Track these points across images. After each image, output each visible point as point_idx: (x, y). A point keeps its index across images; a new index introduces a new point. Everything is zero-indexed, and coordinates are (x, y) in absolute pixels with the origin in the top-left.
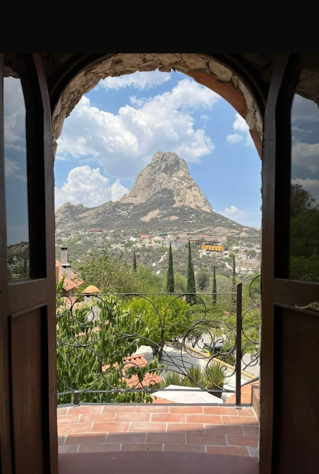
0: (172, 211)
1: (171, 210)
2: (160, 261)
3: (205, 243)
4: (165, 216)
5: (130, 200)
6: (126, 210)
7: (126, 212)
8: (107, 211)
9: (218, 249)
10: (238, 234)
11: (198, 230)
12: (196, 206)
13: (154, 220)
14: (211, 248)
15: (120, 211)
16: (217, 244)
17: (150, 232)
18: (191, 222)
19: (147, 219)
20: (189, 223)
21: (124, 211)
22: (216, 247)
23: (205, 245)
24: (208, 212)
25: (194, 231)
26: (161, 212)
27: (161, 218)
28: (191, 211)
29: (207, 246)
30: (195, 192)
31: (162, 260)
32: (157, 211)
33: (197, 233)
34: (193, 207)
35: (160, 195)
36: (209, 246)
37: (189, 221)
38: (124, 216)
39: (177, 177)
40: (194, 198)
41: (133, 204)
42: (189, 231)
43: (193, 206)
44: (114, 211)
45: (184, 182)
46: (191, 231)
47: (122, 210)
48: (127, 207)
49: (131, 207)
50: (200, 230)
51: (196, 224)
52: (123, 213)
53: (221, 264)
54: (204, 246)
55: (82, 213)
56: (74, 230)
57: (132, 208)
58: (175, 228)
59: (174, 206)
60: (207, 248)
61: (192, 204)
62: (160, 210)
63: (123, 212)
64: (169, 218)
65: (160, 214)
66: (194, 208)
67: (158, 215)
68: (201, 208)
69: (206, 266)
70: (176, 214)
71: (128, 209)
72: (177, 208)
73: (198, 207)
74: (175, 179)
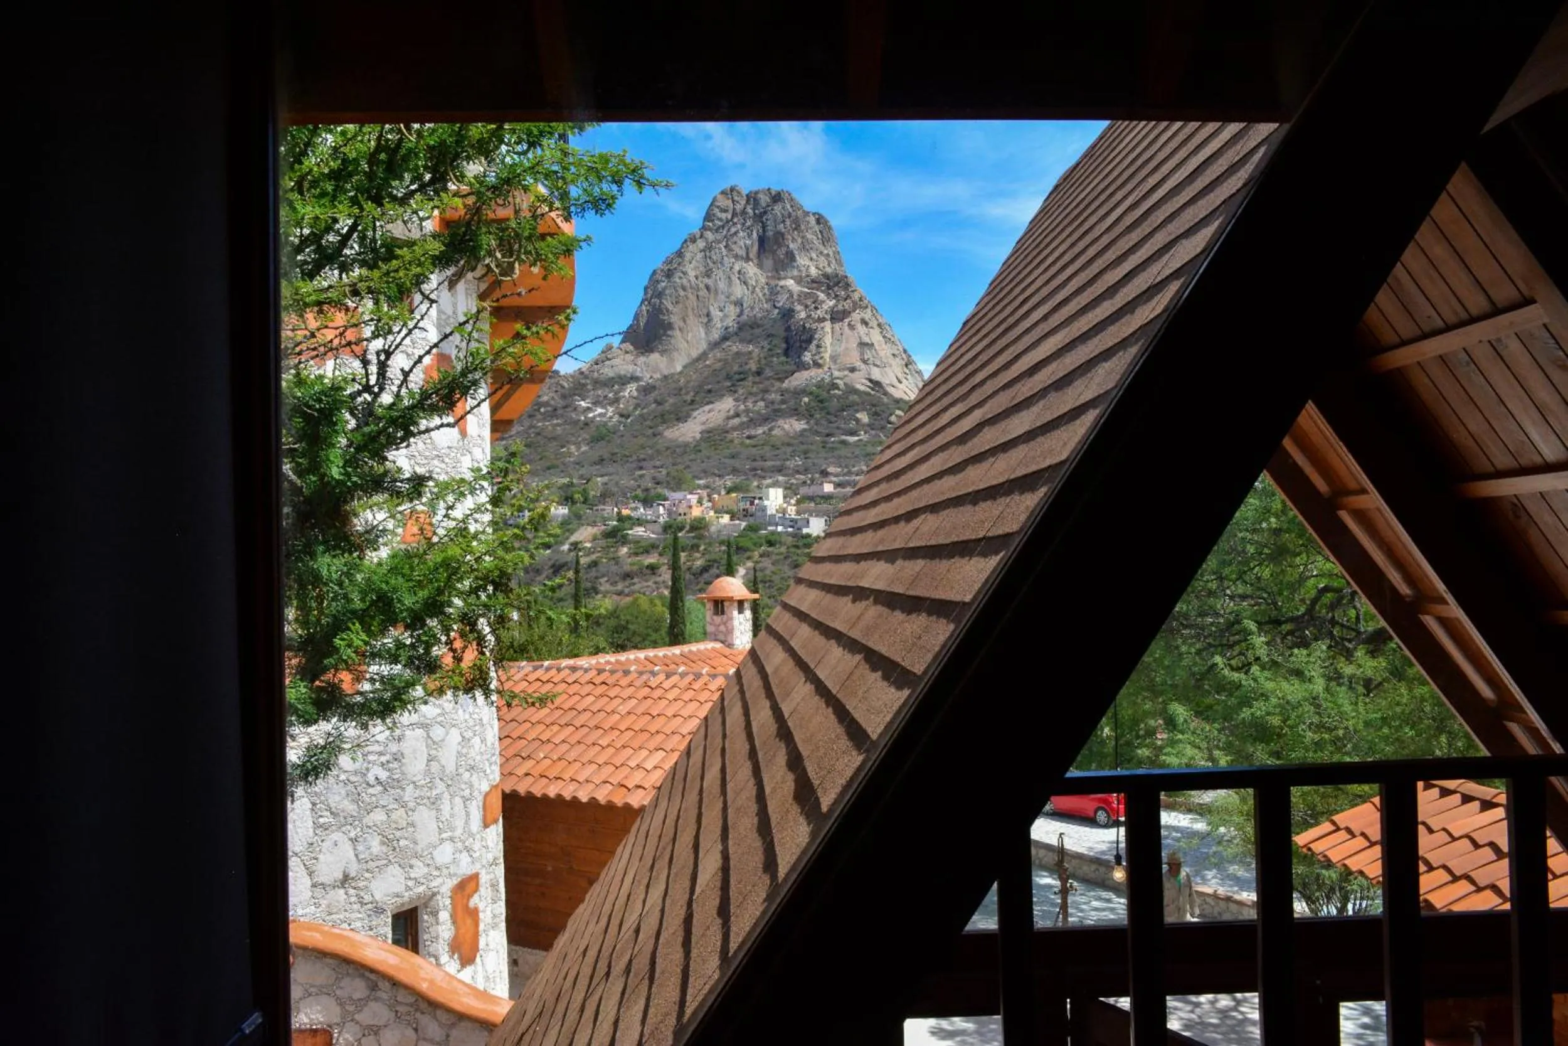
0: (783, 402)
1: (779, 398)
4: (755, 421)
5: (623, 364)
6: (611, 404)
7: (611, 409)
8: (542, 410)
12: (871, 381)
13: (713, 437)
15: (588, 408)
17: (700, 482)
18: (852, 439)
19: (690, 430)
20: (845, 443)
21: (603, 407)
26: (742, 407)
27: (741, 427)
28: (852, 400)
30: (862, 329)
32: (727, 404)
34: (858, 386)
35: (735, 347)
37: (844, 437)
38: (605, 425)
39: (798, 280)
40: (862, 354)
41: (637, 379)
42: (845, 475)
43: (857, 381)
44: (565, 407)
45: (822, 296)
46: (849, 473)
47: (596, 403)
48: (616, 393)
49: (631, 390)
51: (870, 449)
52: (600, 415)
57: (635, 394)
58: (791, 465)
59: (785, 385)
61: (855, 375)
62: (736, 400)
63: (600, 410)
64: (771, 430)
65: (737, 415)
66: (862, 388)
67: (728, 418)
68: (889, 389)
70: (795, 412)
71: (616, 401)
72: (799, 392)
73: (877, 385)
74: (790, 283)
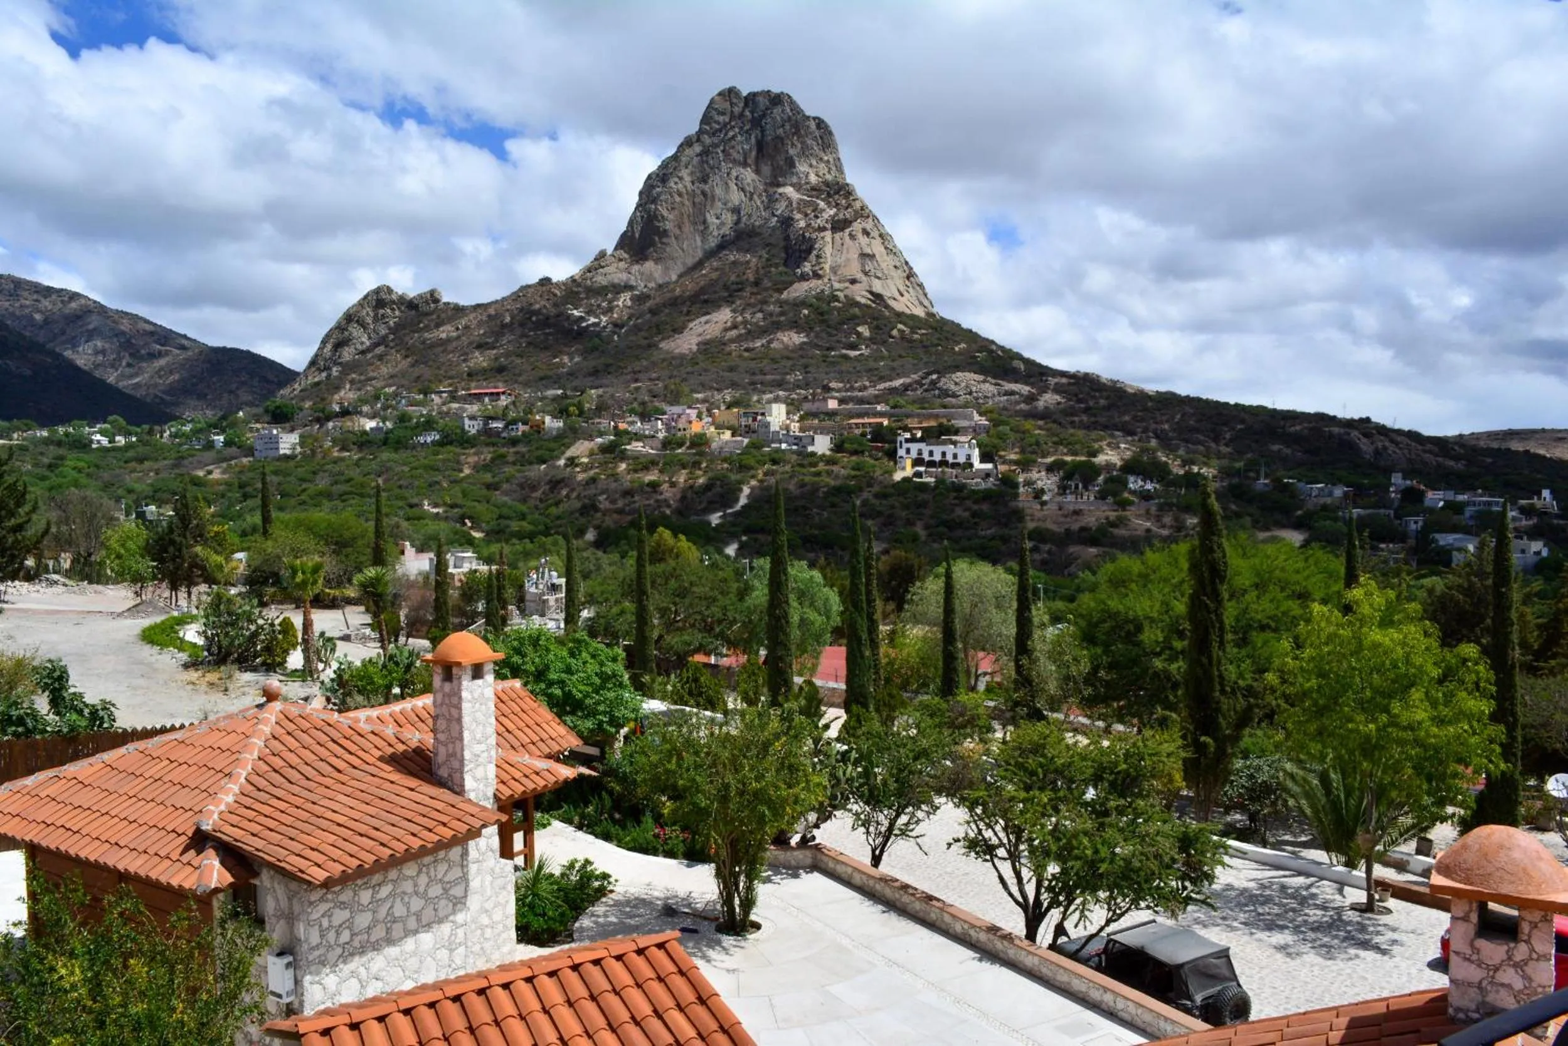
0: (782, 314)
1: (777, 310)
2: (738, 508)
4: (751, 335)
5: (615, 273)
6: (604, 313)
7: (604, 319)
8: (534, 319)
9: (955, 456)
10: (1031, 399)
11: (882, 386)
12: (871, 293)
13: (710, 349)
14: (931, 453)
15: (580, 317)
16: (954, 438)
17: (699, 396)
18: (853, 353)
19: (687, 342)
20: (846, 357)
21: (596, 316)
22: (950, 449)
23: (907, 441)
24: (913, 317)
25: (865, 388)
26: (740, 319)
27: (738, 339)
28: (853, 313)
29: (914, 447)
30: (863, 240)
31: (743, 500)
32: (724, 315)
33: (876, 396)
34: (858, 299)
35: (732, 256)
36: (922, 446)
37: (844, 351)
38: (599, 334)
39: (798, 187)
40: (863, 265)
41: (628, 287)
42: (847, 390)
43: (860, 294)
44: (558, 316)
45: (822, 204)
46: (852, 389)
47: (591, 312)
48: (609, 302)
49: (625, 299)
50: (887, 385)
51: (872, 364)
52: (594, 324)
53: (967, 514)
54: (905, 445)
55: (437, 326)
56: (409, 390)
57: (629, 303)
58: (790, 378)
59: (784, 295)
60: (914, 454)
61: (857, 286)
62: (734, 311)
63: (593, 320)
64: (769, 342)
65: (735, 326)
66: (863, 301)
67: (726, 330)
68: (891, 303)
69: (910, 523)
70: (795, 325)
71: (610, 310)
72: (802, 303)
73: (878, 297)
74: (789, 190)
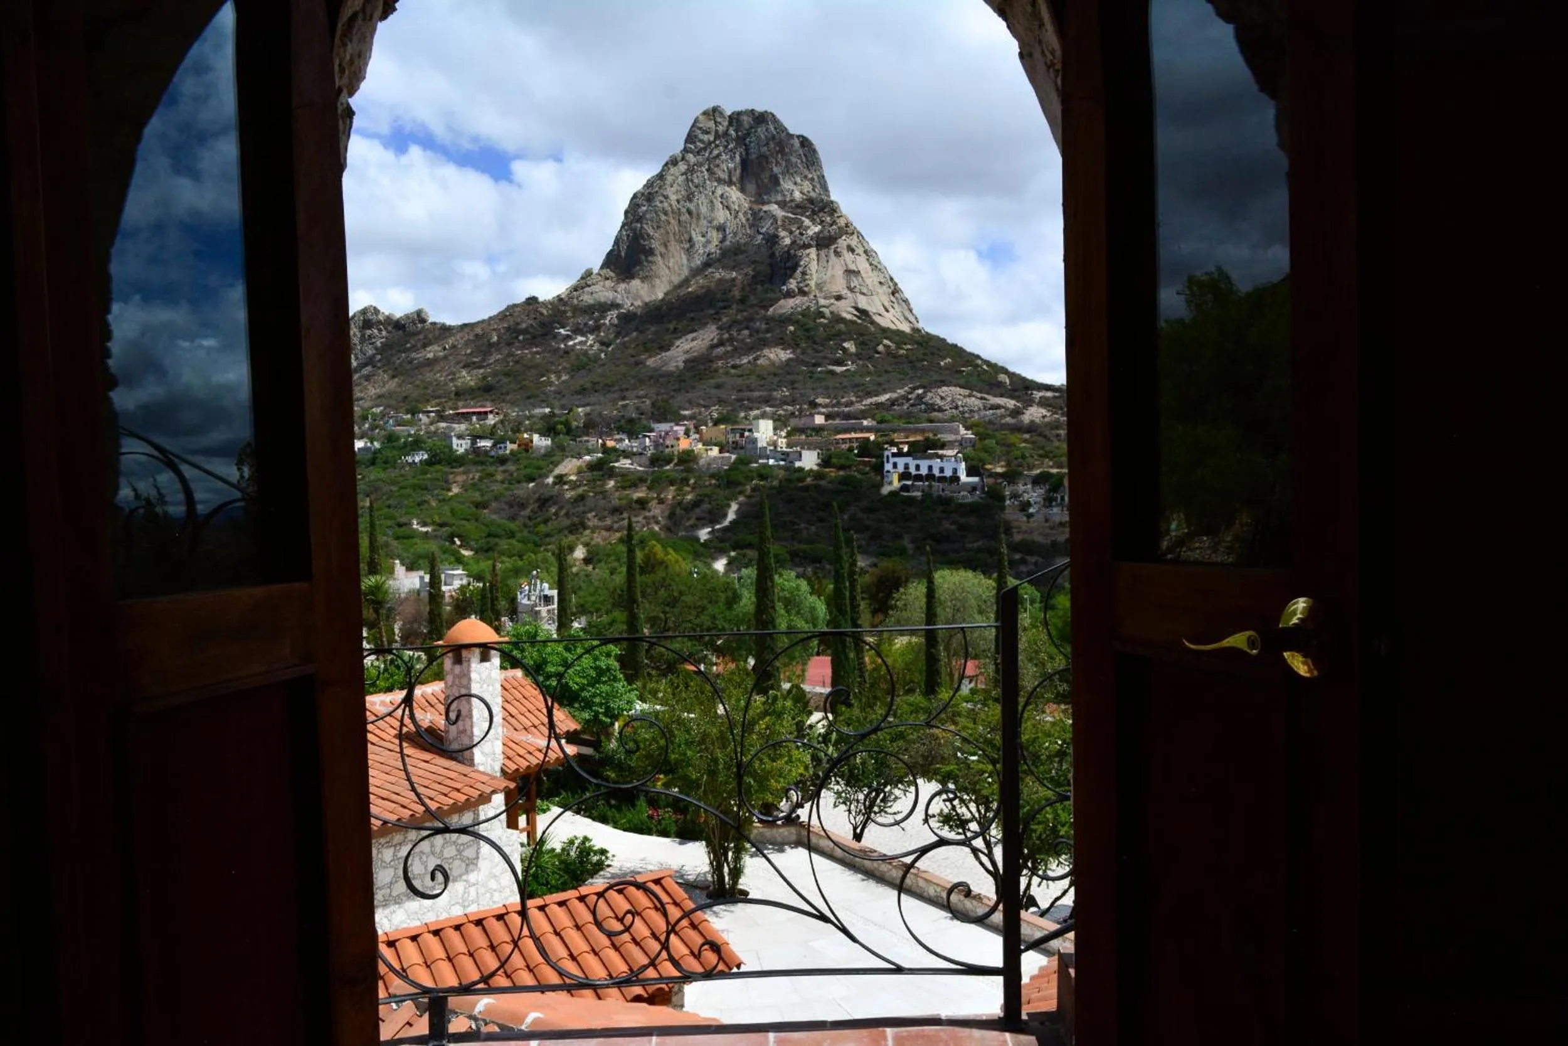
0: (768, 331)
1: (764, 326)
2: (726, 523)
3: (895, 450)
4: (738, 352)
5: (603, 292)
6: (592, 331)
7: (591, 337)
8: (521, 338)
9: (942, 470)
10: (1016, 413)
11: (868, 401)
12: (857, 309)
13: (697, 366)
14: (918, 467)
15: (568, 336)
16: (940, 452)
17: (686, 413)
18: (839, 369)
19: (673, 359)
20: (832, 373)
21: (583, 335)
22: (936, 463)
23: (894, 455)
24: (899, 333)
25: (851, 403)
26: (726, 336)
27: (725, 356)
28: (838, 328)
29: (901, 462)
30: (848, 256)
31: (731, 516)
32: (710, 333)
33: (863, 412)
34: (844, 315)
35: (719, 274)
36: (909, 460)
37: (831, 367)
38: (585, 353)
39: (782, 205)
40: (848, 282)
41: (617, 306)
42: (833, 406)
43: (845, 310)
44: (545, 335)
45: (807, 221)
46: (838, 404)
47: (577, 331)
48: (596, 321)
49: (611, 317)
50: (874, 400)
51: (858, 380)
52: (581, 343)
53: (954, 527)
54: (892, 460)
55: (425, 346)
56: (397, 410)
57: (616, 321)
58: (777, 394)
59: (770, 312)
60: (901, 468)
61: (842, 302)
62: (720, 328)
63: (580, 339)
64: (756, 359)
65: (721, 343)
66: (849, 317)
67: (712, 347)
68: (876, 318)
69: (898, 536)
70: (782, 343)
71: (597, 328)
72: (784, 320)
73: (863, 313)
74: (774, 208)
